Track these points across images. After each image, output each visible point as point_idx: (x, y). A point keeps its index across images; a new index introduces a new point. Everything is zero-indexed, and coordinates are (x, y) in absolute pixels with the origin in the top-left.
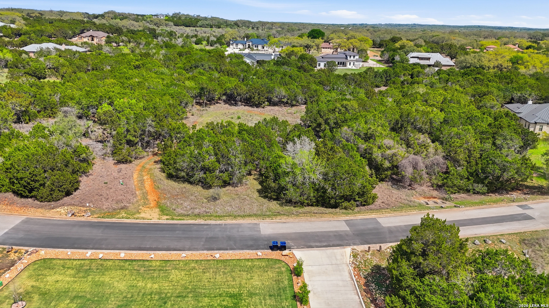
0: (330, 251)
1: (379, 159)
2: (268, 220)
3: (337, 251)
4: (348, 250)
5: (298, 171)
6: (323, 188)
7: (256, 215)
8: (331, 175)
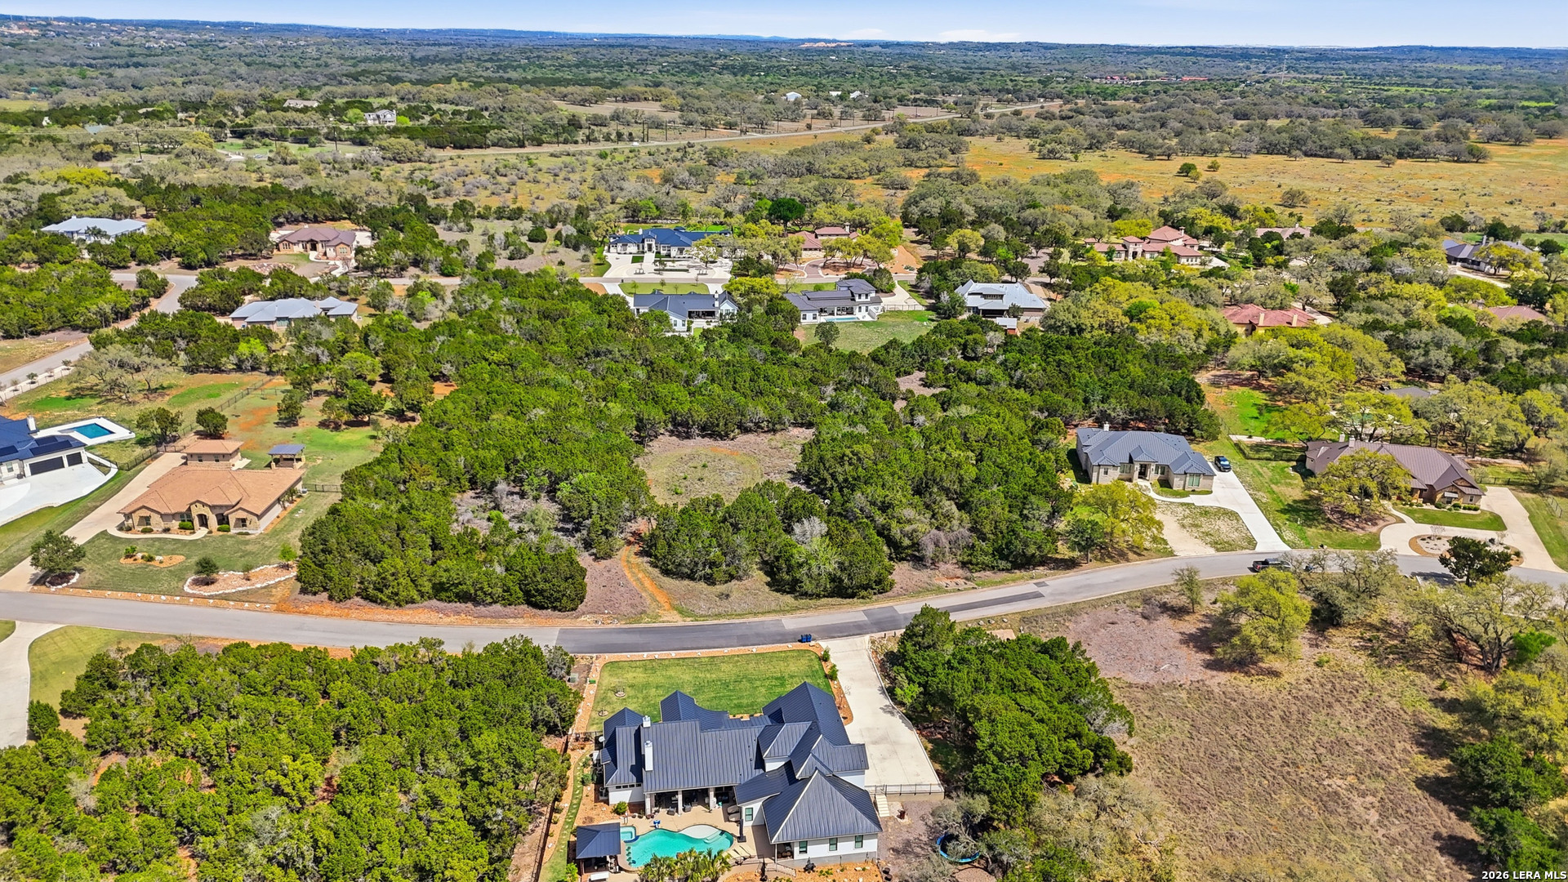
0: (851, 640)
1: (898, 536)
2: (788, 615)
3: (857, 639)
4: (867, 638)
5: (813, 562)
6: (840, 578)
7: (774, 611)
8: (847, 564)
